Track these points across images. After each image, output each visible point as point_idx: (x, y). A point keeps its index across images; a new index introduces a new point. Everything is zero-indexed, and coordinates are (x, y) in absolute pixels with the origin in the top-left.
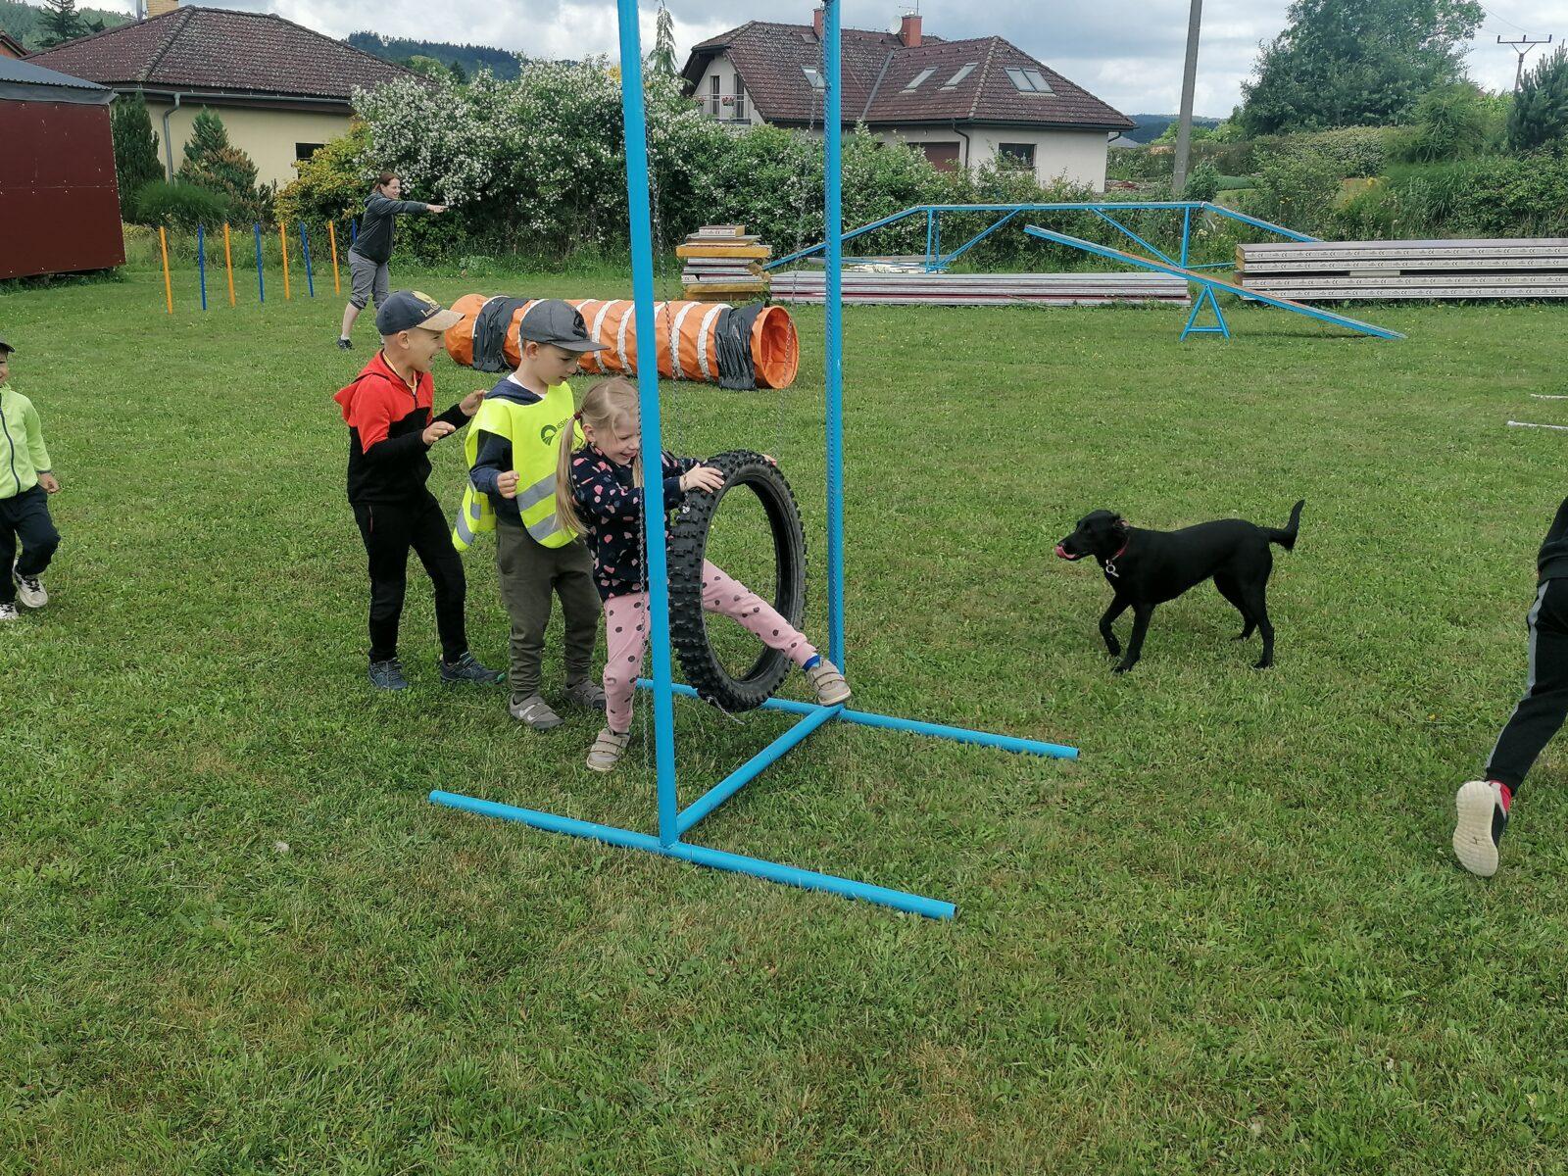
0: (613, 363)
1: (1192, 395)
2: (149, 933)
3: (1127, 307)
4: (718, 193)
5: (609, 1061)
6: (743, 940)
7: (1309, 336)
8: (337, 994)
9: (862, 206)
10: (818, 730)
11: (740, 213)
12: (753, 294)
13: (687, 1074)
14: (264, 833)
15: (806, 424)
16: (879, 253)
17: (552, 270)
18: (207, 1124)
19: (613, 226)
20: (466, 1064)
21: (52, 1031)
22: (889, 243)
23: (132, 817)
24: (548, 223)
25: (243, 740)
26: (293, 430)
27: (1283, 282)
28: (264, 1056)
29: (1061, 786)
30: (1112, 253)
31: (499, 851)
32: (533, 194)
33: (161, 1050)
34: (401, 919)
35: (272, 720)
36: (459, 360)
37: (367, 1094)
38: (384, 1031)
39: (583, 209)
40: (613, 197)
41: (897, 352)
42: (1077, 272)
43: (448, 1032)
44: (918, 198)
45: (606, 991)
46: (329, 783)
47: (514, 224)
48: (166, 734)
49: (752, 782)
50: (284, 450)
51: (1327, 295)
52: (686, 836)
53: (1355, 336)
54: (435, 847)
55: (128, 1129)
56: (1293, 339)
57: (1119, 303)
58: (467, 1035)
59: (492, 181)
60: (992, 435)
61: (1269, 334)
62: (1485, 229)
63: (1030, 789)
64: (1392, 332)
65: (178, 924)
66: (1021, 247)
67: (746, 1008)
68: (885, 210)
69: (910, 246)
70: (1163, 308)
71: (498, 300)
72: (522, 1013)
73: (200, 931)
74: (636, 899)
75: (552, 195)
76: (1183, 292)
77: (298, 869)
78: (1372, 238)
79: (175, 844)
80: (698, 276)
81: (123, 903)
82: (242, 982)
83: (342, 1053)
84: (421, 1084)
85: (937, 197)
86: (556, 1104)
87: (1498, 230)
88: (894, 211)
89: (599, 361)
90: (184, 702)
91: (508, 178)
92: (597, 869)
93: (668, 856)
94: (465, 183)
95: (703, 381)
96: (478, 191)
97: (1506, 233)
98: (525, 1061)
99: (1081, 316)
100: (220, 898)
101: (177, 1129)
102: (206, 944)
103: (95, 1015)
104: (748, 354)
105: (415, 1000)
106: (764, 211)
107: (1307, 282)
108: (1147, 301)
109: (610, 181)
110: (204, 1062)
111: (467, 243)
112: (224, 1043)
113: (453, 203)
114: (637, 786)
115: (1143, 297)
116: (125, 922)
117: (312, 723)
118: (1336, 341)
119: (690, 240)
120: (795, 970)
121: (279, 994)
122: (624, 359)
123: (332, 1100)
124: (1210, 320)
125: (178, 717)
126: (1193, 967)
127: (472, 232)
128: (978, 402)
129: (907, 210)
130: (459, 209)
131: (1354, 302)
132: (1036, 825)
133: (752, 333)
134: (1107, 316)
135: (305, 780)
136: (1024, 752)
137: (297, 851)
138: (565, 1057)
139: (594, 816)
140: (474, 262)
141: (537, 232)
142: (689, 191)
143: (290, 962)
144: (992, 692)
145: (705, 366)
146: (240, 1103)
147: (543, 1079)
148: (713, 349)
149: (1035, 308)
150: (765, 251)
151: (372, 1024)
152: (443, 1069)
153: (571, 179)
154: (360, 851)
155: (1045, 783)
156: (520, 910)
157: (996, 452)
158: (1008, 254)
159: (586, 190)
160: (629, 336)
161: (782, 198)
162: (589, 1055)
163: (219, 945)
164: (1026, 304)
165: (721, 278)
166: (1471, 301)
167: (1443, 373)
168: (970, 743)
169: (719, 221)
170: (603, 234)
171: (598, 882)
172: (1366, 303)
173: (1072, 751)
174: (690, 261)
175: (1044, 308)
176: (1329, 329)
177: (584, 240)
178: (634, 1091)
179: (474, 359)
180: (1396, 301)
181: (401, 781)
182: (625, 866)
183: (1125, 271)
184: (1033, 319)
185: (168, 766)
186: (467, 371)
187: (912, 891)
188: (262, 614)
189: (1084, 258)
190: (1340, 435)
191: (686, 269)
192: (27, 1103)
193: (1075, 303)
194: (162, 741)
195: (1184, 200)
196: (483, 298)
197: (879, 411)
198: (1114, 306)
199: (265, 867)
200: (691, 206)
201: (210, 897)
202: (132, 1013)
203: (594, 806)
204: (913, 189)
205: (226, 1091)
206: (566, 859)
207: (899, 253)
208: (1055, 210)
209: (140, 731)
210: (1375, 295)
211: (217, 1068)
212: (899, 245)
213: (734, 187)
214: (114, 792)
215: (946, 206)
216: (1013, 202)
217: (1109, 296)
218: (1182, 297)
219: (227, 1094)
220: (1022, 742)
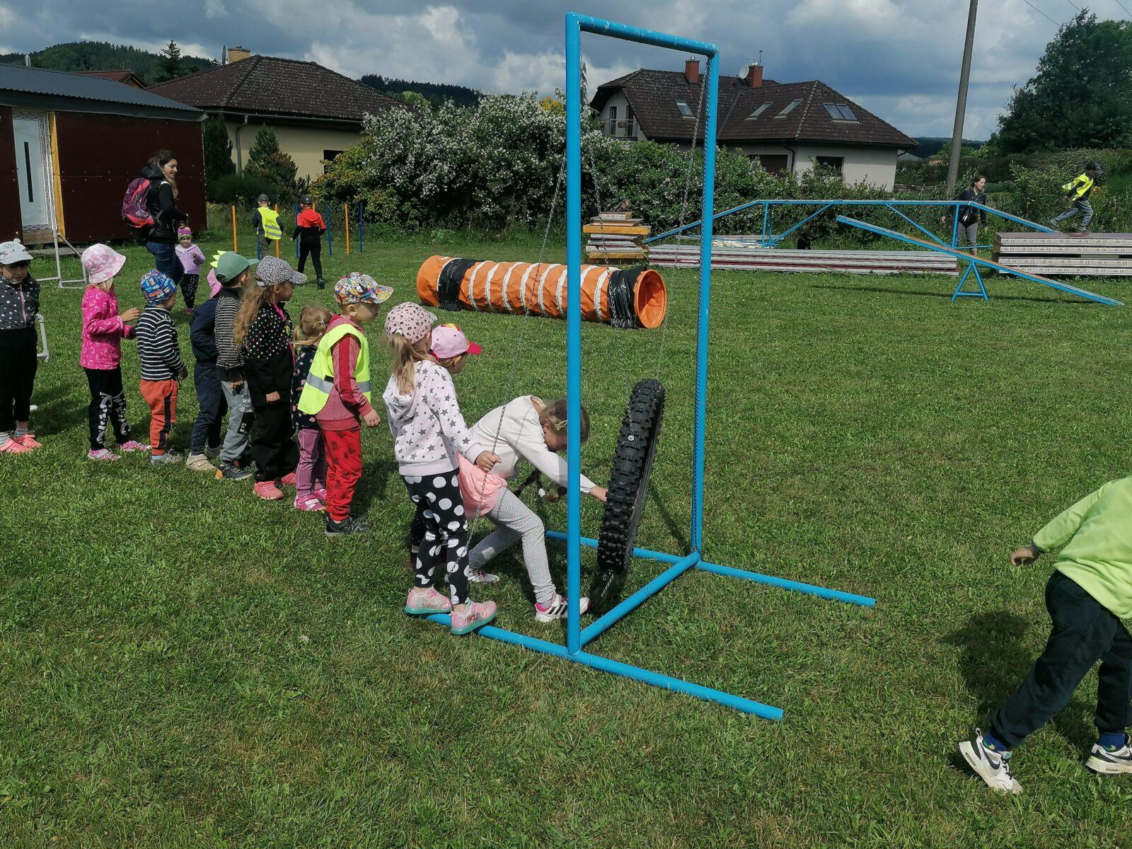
1: (960, 341)
2: (214, 694)
3: (910, 276)
4: (613, 189)
5: (531, 808)
6: (627, 726)
7: (1048, 300)
8: (341, 745)
10: (681, 575)
12: (637, 260)
13: (586, 821)
14: (293, 628)
15: (674, 353)
16: (727, 233)
17: (494, 240)
18: (250, 831)
20: (430, 802)
21: (147, 760)
22: (734, 227)
23: (204, 611)
24: (494, 208)
25: (279, 562)
27: (1030, 261)
28: (290, 786)
29: (863, 627)
30: (900, 236)
31: (454, 650)
32: (485, 188)
33: (220, 778)
34: (385, 694)
37: (361, 818)
38: (372, 774)
39: (518, 198)
40: (539, 190)
41: (740, 304)
42: (873, 250)
43: (417, 778)
44: (757, 195)
45: (528, 756)
46: (337, 595)
47: (471, 208)
48: (228, 555)
49: (634, 610)
51: (1063, 271)
52: (586, 646)
53: (1085, 302)
54: (409, 644)
55: (196, 832)
56: (1037, 303)
57: (904, 273)
58: (431, 781)
59: (457, 177)
60: (810, 367)
61: (1019, 298)
63: (839, 628)
64: (1112, 300)
65: (234, 689)
66: (832, 231)
67: (630, 776)
68: (733, 203)
69: (750, 228)
70: (937, 277)
71: (456, 260)
72: (469, 768)
73: (248, 694)
74: (550, 691)
75: (496, 188)
76: (954, 266)
77: (315, 655)
78: (1097, 230)
79: (233, 632)
80: (597, 246)
81: (197, 672)
82: (276, 733)
83: (344, 788)
84: (399, 814)
85: (770, 195)
86: (493, 836)
88: (739, 204)
89: (524, 306)
90: (239, 533)
91: (467, 176)
92: (522, 667)
93: (573, 662)
94: (437, 180)
95: (598, 321)
96: (445, 185)
98: (471, 803)
99: (875, 283)
100: (262, 672)
101: (229, 834)
102: (252, 704)
103: (176, 749)
105: (394, 753)
106: (646, 202)
107: (1048, 261)
108: (926, 272)
109: (538, 180)
110: (250, 788)
111: (437, 221)
112: (263, 775)
113: (428, 193)
115: (922, 269)
116: (197, 685)
118: (1070, 305)
119: (593, 221)
120: (664, 751)
121: (301, 742)
122: (542, 306)
123: (336, 821)
124: (976, 285)
125: (235, 544)
127: (440, 213)
128: (800, 342)
129: (748, 204)
130: (433, 197)
131: (1083, 277)
132: (845, 655)
134: (895, 283)
135: (320, 592)
136: (835, 600)
137: (315, 641)
138: (499, 802)
140: (440, 233)
141: (485, 214)
143: (309, 720)
144: (812, 554)
145: (600, 313)
146: (272, 820)
147: (483, 817)
148: (605, 302)
149: (842, 275)
150: (645, 230)
151: (364, 768)
152: (412, 805)
153: (511, 177)
154: (358, 644)
155: (852, 624)
156: (468, 694)
157: (813, 378)
158: (821, 237)
159: (520, 185)
161: (659, 194)
162: (517, 803)
163: (260, 705)
164: (835, 272)
165: (614, 249)
168: (795, 591)
169: (613, 209)
170: (531, 215)
171: (523, 676)
172: (1092, 278)
173: (871, 601)
174: (592, 236)
175: (848, 276)
176: (1064, 296)
177: (517, 219)
178: (548, 831)
179: (439, 302)
180: (1116, 277)
182: (542, 666)
183: (909, 250)
184: (840, 283)
189: (878, 241)
190: (1073, 374)
191: (589, 242)
192: (128, 809)
193: (871, 272)
194: (225, 559)
195: (955, 199)
196: (446, 259)
197: (727, 346)
198: (900, 275)
199: (293, 651)
201: (255, 671)
202: (201, 750)
204: (753, 188)
205: (263, 811)
206: (500, 658)
207: (742, 234)
208: (857, 205)
209: (211, 551)
210: (1100, 272)
211: (258, 793)
212: (742, 228)
213: (624, 184)
214: (193, 594)
215: (777, 200)
216: (827, 199)
217: (897, 268)
218: (953, 270)
219: (265, 812)
220: (833, 593)
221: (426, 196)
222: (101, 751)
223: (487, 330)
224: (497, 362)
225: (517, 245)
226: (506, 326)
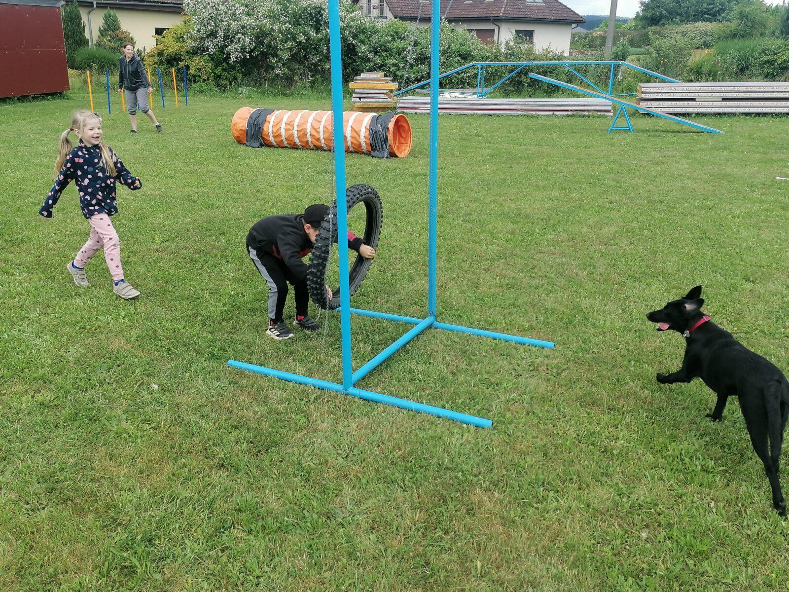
0: (317, 143)
1: (613, 162)
2: (89, 429)
3: (580, 116)
4: (371, 55)
5: (319, 496)
6: (386, 437)
7: (674, 132)
8: (184, 460)
9: (445, 62)
10: (422, 332)
11: (382, 66)
12: (388, 108)
14: (146, 380)
15: (416, 176)
16: (452, 88)
17: (285, 95)
18: (120, 524)
19: (317, 72)
20: (248, 496)
21: (42, 477)
22: (458, 83)
23: (80, 371)
24: (284, 70)
25: (134, 333)
26: (155, 176)
27: (661, 104)
28: (148, 490)
29: (546, 362)
30: (573, 87)
31: (263, 391)
32: (276, 55)
33: (96, 487)
34: (214, 423)
35: (148, 323)
36: (240, 142)
37: (200, 510)
38: (207, 479)
39: (301, 63)
40: (317, 57)
41: (461, 139)
42: (555, 98)
43: (239, 480)
44: (474, 59)
45: (317, 462)
46: (178, 355)
47: (266, 71)
48: (96, 329)
49: (390, 358)
50: (151, 186)
51: (683, 110)
52: (356, 385)
53: (698, 132)
54: (231, 388)
55: (81, 526)
56: (666, 133)
57: (576, 114)
58: (248, 482)
59: (255, 48)
60: (511, 182)
61: (653, 131)
62: (766, 77)
63: (530, 363)
64: (717, 130)
65: (104, 425)
66: (526, 85)
67: (387, 471)
68: (456, 65)
69: (469, 84)
70: (599, 117)
71: (259, 110)
72: (276, 472)
73: (115, 428)
74: (332, 416)
75: (285, 56)
76: (610, 108)
77: (163, 398)
78: (707, 81)
79: (102, 385)
80: (360, 98)
81: (76, 414)
82: (136, 454)
83: (187, 490)
84: (226, 506)
85: (483, 58)
86: (293, 517)
87: (772, 78)
88: (461, 65)
89: (310, 142)
90: (104, 314)
91: (263, 46)
92: (312, 400)
93: (347, 395)
94: (241, 49)
95: (363, 153)
96: (248, 53)
97: (777, 79)
98: (277, 495)
99: (556, 121)
100: (126, 412)
101: (105, 526)
102: (118, 435)
103: (63, 469)
104: (386, 139)
105: (222, 464)
106: (394, 65)
107: (674, 103)
108: (591, 113)
109: (315, 48)
110: (118, 494)
111: (242, 81)
112: (128, 484)
113: (235, 59)
114: (332, 359)
115: (588, 111)
116: (77, 423)
117: (169, 325)
118: (688, 134)
119: (356, 80)
120: (411, 453)
121: (155, 460)
122: (323, 141)
123: (182, 513)
124: (623, 123)
125: (101, 321)
126: (612, 454)
127: (244, 75)
128: (503, 165)
129: (467, 65)
130: (238, 63)
131: (697, 114)
132: (533, 381)
133: (388, 128)
134: (570, 121)
135: (165, 354)
136: (527, 344)
137: (163, 389)
138: (297, 493)
139: (310, 374)
140: (245, 90)
141: (278, 75)
142: (356, 54)
143: (160, 445)
144: (510, 314)
145: (364, 145)
146: (136, 514)
147: (286, 504)
148: (368, 137)
149: (533, 116)
150: (394, 86)
151: (201, 476)
152: (237, 499)
153: (295, 47)
154: (193, 390)
155: (538, 360)
156: (274, 421)
157: (513, 191)
158: (519, 88)
159: (303, 53)
160: (325, 129)
161: (403, 58)
162: (309, 493)
164: (529, 115)
165: (372, 100)
166: (758, 114)
167: (743, 152)
168: (500, 340)
169: (371, 70)
170: (311, 77)
171: (312, 407)
172: (704, 115)
173: (551, 344)
174: (356, 91)
175: (537, 117)
176: (685, 128)
177: (302, 79)
178: (332, 511)
179: (247, 141)
180: (719, 114)
181: (213, 355)
182: (326, 399)
183: (580, 97)
184: (532, 122)
185: (97, 346)
186: (243, 147)
187: (470, 414)
188: (142, 269)
189: (558, 91)
190: (689, 183)
191: (354, 95)
192: (30, 513)
193: (554, 114)
194: (94, 333)
195: (611, 60)
196: (252, 109)
197: (453, 169)
198: (573, 116)
199: (147, 397)
200: (356, 62)
201: (120, 412)
202: (82, 469)
203: (310, 369)
204: (470, 54)
205: (129, 508)
206: (296, 395)
207: (462, 88)
208: (544, 65)
209: (83, 328)
210: (708, 110)
211: (125, 496)
212: (463, 83)
213: (379, 52)
214: (71, 358)
215: (488, 63)
216: (522, 61)
217: (571, 111)
218: (609, 111)
219: (130, 509)
220: (526, 340)
221: (233, 62)
222: (8, 474)
223: (282, 161)
224: (289, 185)
225: (302, 98)
226: (295, 158)
